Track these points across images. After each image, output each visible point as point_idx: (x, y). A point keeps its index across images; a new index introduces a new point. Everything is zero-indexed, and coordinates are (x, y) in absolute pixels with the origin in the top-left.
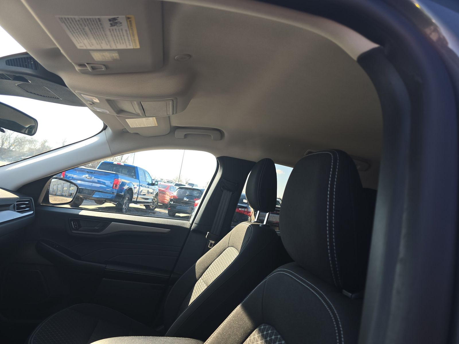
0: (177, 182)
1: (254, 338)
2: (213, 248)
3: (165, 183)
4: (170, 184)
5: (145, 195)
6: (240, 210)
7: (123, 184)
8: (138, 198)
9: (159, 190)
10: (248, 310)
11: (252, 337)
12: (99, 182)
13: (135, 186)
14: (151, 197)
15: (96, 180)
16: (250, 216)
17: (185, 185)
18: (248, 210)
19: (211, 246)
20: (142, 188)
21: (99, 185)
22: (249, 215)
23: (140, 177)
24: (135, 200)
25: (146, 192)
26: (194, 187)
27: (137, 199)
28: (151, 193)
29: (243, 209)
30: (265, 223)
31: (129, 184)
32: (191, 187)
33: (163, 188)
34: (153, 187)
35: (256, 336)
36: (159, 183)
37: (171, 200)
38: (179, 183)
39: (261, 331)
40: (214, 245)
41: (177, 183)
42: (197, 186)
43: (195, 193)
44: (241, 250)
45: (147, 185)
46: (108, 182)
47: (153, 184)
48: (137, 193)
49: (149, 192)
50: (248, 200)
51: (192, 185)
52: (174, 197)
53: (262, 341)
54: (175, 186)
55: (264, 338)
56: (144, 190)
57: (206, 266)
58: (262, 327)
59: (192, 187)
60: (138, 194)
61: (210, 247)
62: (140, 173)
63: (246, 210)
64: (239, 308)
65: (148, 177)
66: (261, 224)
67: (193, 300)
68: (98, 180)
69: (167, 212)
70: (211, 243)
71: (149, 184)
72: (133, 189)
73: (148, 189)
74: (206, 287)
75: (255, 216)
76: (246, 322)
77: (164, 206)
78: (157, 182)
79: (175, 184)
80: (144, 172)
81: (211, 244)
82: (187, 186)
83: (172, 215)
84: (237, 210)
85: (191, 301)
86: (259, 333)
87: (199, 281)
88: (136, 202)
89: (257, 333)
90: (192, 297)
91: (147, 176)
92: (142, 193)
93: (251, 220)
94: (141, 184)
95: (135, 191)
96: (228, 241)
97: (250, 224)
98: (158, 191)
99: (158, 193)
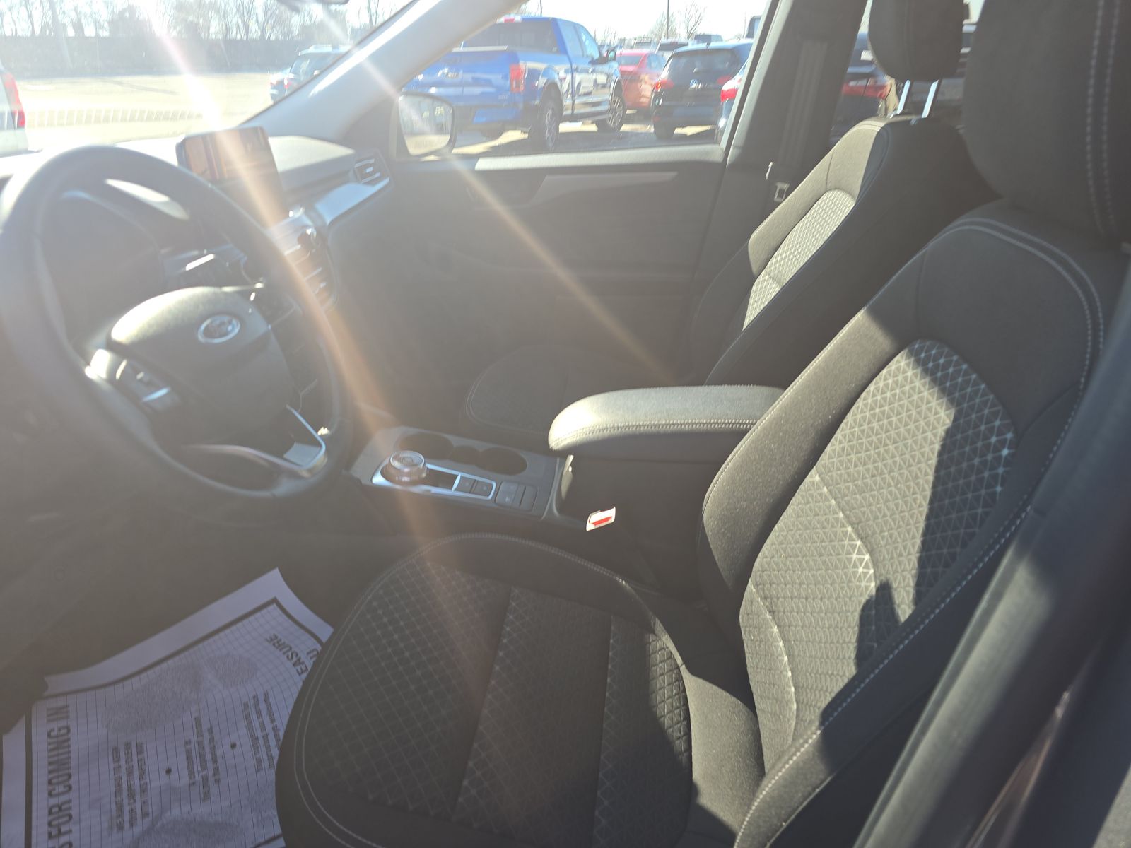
0: (663, 37)
1: (898, 369)
2: (786, 201)
3: (632, 47)
4: (645, 51)
5: (588, 94)
6: (852, 87)
7: (534, 74)
8: (576, 107)
9: (622, 73)
10: (882, 317)
11: (892, 366)
12: (476, 82)
13: (562, 74)
14: (606, 95)
15: (469, 77)
16: (885, 98)
17: (686, 45)
18: (876, 82)
19: (780, 196)
20: (578, 77)
21: (477, 90)
22: (881, 94)
23: (569, 45)
24: (569, 112)
25: (591, 84)
26: (714, 45)
27: (573, 109)
28: (604, 86)
29: (863, 83)
30: (926, 113)
31: (546, 73)
32: (703, 46)
33: (631, 64)
34: (605, 68)
35: (903, 363)
36: (618, 52)
37: (657, 96)
38: (670, 40)
39: (915, 354)
40: (788, 193)
41: (664, 40)
42: (719, 38)
43: (721, 64)
44: (862, 192)
45: (590, 66)
46: (497, 78)
47: (603, 60)
48: (570, 91)
49: (598, 85)
50: (876, 52)
51: (706, 38)
52: (663, 84)
53: (915, 371)
54: (661, 53)
55: (921, 363)
56: (585, 80)
57: (775, 243)
58: (917, 346)
59: (708, 44)
60: (573, 97)
61: (779, 200)
62: (568, 35)
63: (870, 82)
64: (860, 316)
65: (587, 43)
66: (913, 119)
67: (752, 318)
68: (473, 78)
69: (651, 129)
70: (780, 190)
71: (594, 62)
72: (559, 84)
73: (594, 76)
74: (778, 289)
75: (899, 93)
76: (881, 340)
77: (643, 115)
78: (614, 50)
79: (659, 45)
80: (577, 28)
81: (782, 192)
82: (693, 46)
83: (665, 136)
84: (844, 89)
85: (748, 321)
86: (908, 357)
87: (760, 279)
88: (573, 118)
89: (904, 358)
90: (748, 314)
91: (584, 38)
92: (582, 91)
93: (886, 109)
94: (574, 66)
95: (565, 87)
96: (825, 178)
97: (882, 124)
98: (619, 75)
99: (619, 82)
